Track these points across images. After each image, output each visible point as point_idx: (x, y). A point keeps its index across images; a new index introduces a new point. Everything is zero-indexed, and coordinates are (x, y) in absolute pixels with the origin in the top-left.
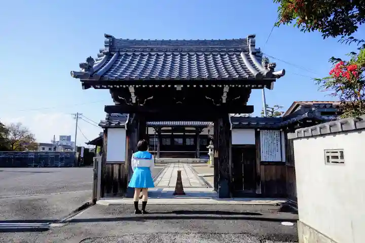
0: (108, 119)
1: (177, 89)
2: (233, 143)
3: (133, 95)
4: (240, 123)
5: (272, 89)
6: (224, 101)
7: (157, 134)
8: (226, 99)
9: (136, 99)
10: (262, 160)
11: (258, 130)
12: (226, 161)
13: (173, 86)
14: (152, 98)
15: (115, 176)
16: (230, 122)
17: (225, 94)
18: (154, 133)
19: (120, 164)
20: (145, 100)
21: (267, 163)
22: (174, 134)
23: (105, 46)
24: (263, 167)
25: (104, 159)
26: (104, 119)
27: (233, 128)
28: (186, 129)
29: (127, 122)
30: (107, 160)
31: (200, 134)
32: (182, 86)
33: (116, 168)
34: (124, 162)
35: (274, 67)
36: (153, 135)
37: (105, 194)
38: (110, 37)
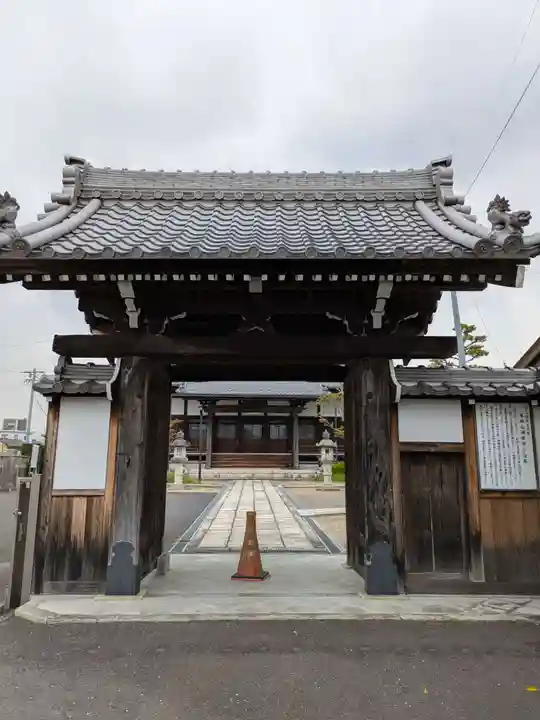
0: (61, 372)
1: (252, 290)
2: (401, 440)
3: (130, 305)
4: (420, 385)
5: (521, 286)
6: (377, 324)
7: (205, 414)
8: (384, 319)
9: (140, 318)
10: (483, 487)
11: (472, 402)
12: (385, 490)
13: (239, 278)
14: (183, 316)
15: (74, 532)
16: (395, 380)
17: (381, 305)
18: (199, 414)
19: (91, 497)
20: (166, 322)
21: (499, 495)
22: (244, 414)
23: (65, 183)
24: (486, 504)
25: (46, 485)
26: (51, 373)
27: (402, 397)
28: (270, 403)
29: (114, 378)
30: (55, 487)
31: (300, 415)
32: (265, 277)
33: (80, 507)
34: (104, 491)
35: (526, 222)
36: (198, 417)
37: (47, 584)
38: (81, 162)
